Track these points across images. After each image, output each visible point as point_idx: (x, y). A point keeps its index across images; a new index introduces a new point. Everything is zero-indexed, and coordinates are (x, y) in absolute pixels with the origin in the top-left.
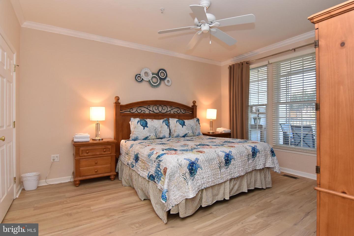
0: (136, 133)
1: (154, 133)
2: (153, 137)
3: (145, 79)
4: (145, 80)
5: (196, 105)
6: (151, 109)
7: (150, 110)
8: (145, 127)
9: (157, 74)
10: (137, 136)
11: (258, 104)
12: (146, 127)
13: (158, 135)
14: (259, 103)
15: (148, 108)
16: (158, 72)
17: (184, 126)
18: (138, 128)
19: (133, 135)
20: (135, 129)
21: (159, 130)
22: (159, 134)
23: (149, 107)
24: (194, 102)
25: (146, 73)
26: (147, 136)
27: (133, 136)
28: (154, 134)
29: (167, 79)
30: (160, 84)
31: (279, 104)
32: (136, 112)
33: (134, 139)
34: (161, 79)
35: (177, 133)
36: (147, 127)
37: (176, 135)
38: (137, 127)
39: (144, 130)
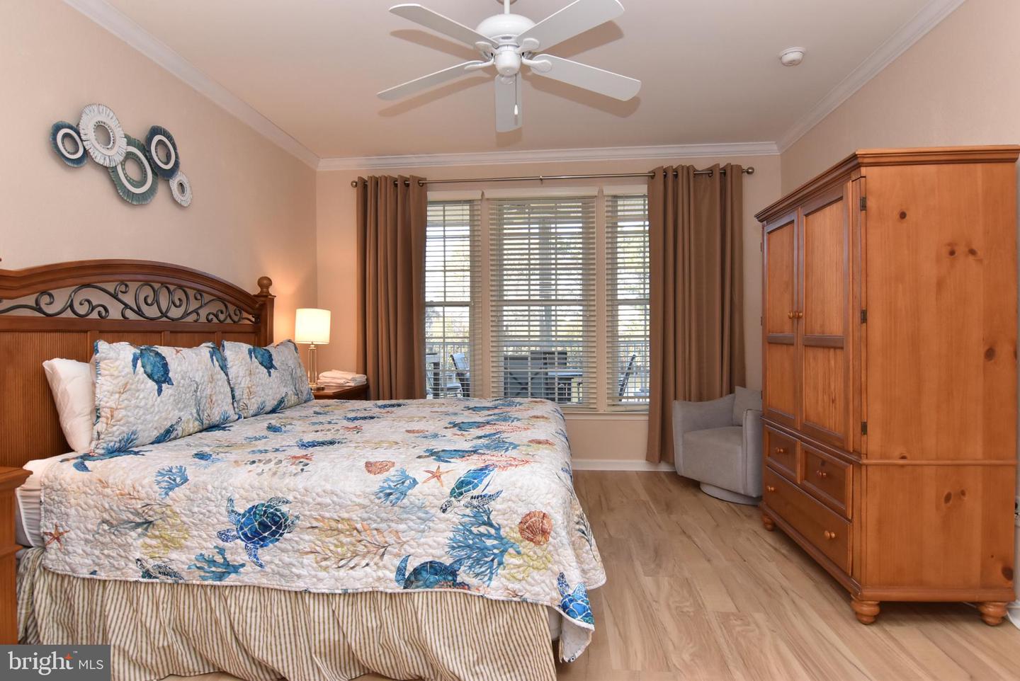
0: (129, 414)
1: (193, 406)
2: (191, 425)
3: (100, 154)
4: (97, 161)
5: (270, 292)
6: (129, 299)
7: (127, 306)
8: (163, 385)
9: (145, 149)
10: (134, 428)
11: (443, 300)
12: (164, 382)
13: (206, 414)
14: (448, 300)
15: (121, 296)
16: (149, 140)
17: (272, 371)
18: (138, 391)
19: (115, 428)
20: (124, 396)
21: (205, 393)
22: (208, 411)
23: (124, 289)
24: (265, 282)
25: (101, 128)
26: (171, 426)
27: (113, 433)
28: (191, 414)
29: (179, 177)
30: (152, 190)
31: (505, 303)
32: (68, 314)
33: (117, 445)
34: (156, 170)
35: (260, 400)
36: (169, 381)
37: (256, 406)
38: (133, 387)
39: (159, 399)
